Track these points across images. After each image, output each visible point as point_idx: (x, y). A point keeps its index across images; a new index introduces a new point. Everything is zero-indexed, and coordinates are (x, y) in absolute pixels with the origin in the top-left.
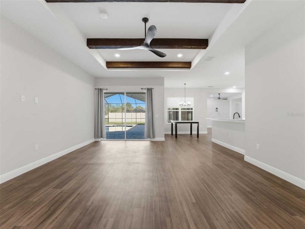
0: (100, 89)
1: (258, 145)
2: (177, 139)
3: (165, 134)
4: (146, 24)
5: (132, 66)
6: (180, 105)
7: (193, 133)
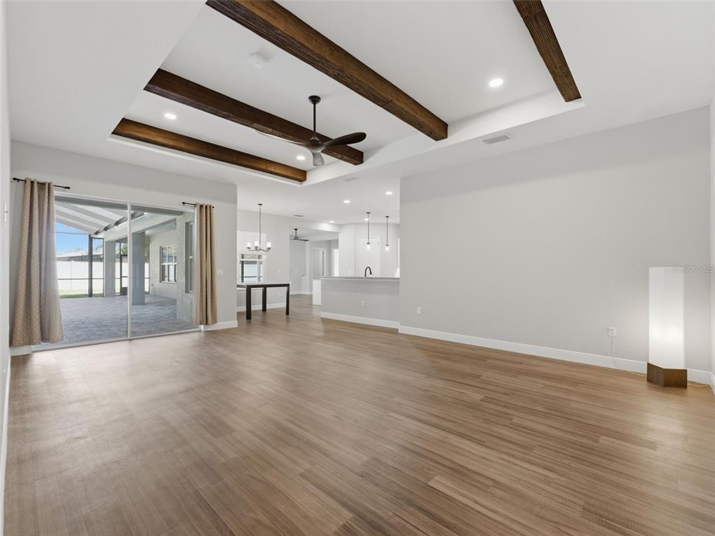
1: (419, 309)
2: (250, 323)
3: (238, 313)
6: (249, 248)
7: (253, 308)
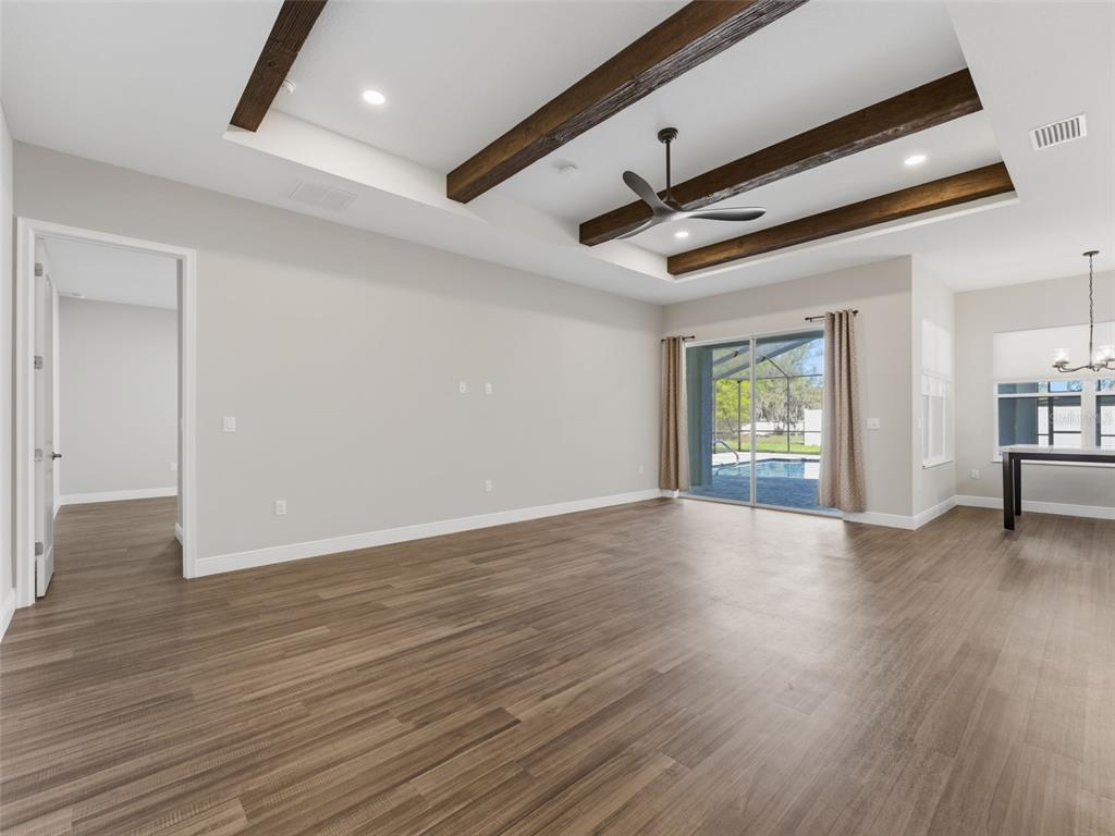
0: (675, 339)
4: (671, 144)
5: (742, 251)
